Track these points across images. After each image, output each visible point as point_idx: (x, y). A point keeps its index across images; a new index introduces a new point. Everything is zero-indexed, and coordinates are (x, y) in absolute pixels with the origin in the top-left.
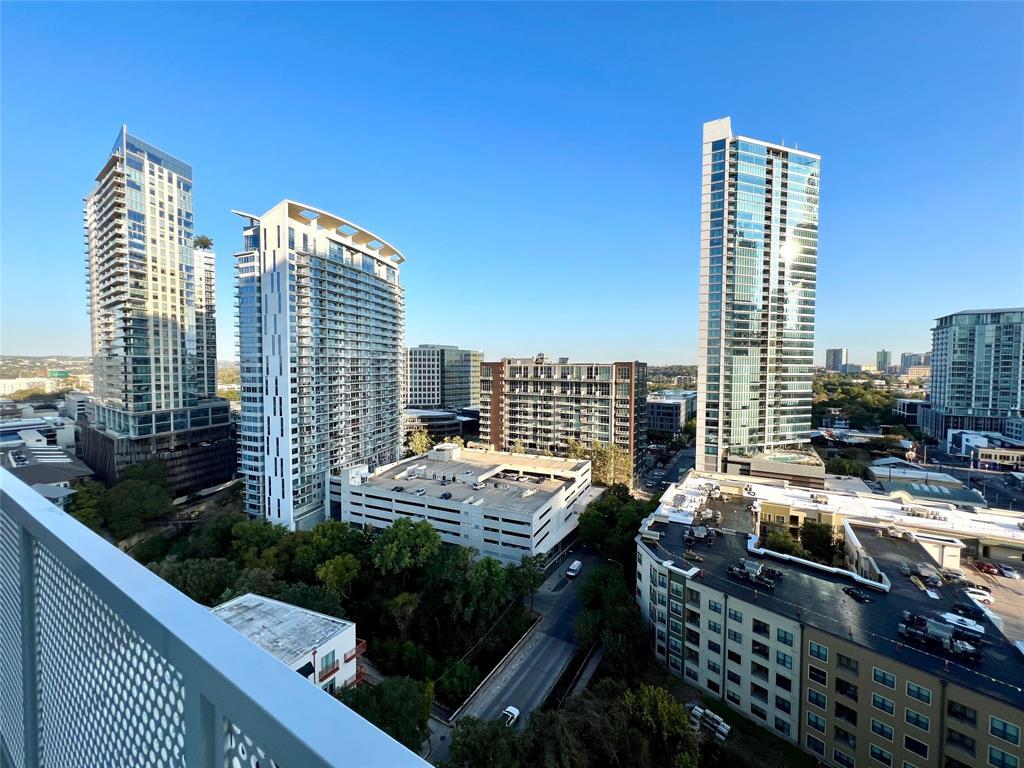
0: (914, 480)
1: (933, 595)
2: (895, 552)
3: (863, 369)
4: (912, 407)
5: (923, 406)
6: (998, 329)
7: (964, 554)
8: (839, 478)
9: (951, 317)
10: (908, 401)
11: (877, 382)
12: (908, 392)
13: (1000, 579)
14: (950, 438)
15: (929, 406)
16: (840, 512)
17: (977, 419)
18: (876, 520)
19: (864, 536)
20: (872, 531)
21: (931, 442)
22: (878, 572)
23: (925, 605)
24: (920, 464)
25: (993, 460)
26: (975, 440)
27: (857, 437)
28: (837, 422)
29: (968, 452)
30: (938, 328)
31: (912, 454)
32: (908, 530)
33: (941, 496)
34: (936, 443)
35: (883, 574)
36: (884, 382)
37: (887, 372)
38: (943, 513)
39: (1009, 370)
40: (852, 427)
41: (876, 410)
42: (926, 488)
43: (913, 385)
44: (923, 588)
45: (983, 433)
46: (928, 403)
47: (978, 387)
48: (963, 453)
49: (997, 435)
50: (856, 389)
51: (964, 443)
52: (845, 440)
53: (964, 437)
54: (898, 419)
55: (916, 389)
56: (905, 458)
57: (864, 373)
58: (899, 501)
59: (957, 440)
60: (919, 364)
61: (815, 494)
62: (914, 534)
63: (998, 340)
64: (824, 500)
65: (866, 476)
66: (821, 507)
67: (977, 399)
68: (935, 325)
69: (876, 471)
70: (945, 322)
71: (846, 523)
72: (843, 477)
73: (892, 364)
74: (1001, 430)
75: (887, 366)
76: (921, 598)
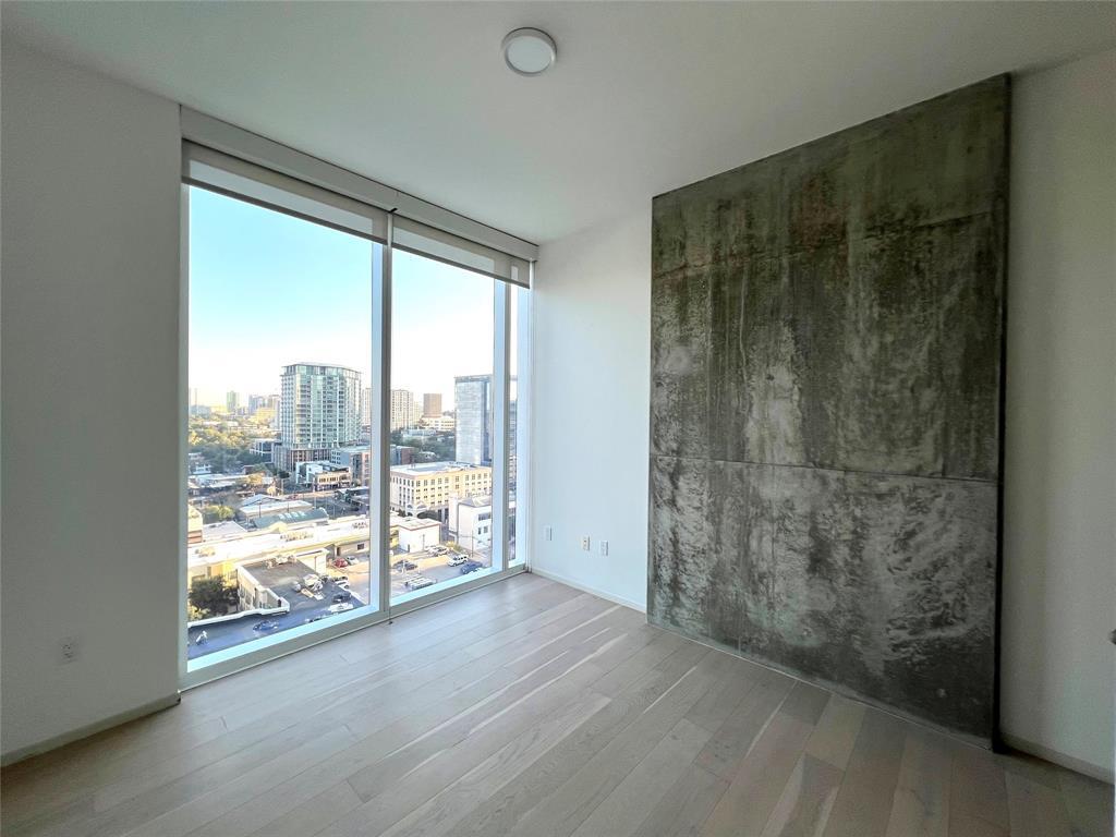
0: (279, 511)
1: (319, 597)
2: (283, 576)
3: (213, 410)
4: (267, 446)
5: (276, 444)
6: (324, 379)
7: (329, 557)
8: (214, 526)
9: (295, 366)
10: (263, 440)
11: (230, 424)
12: (259, 432)
13: (349, 568)
14: (298, 470)
15: (280, 444)
16: (230, 558)
17: (315, 451)
18: (263, 554)
19: (257, 572)
20: (262, 565)
21: (284, 475)
22: (278, 598)
23: (317, 607)
24: (280, 497)
25: (326, 483)
26: (314, 468)
27: (221, 481)
28: (197, 468)
29: (311, 479)
30: (285, 375)
31: (271, 489)
32: (291, 554)
33: (300, 519)
34: (288, 476)
35: (282, 599)
36: (236, 424)
37: (237, 414)
38: (310, 531)
39: (331, 411)
40: (214, 471)
41: (234, 452)
42: (289, 516)
43: (263, 427)
44: (311, 595)
45: (319, 462)
46: (279, 441)
47: (314, 425)
48: (307, 482)
49: (326, 462)
50: (212, 432)
51: (308, 472)
52: (212, 486)
53: (308, 467)
54: (256, 459)
55: (265, 429)
56: (266, 494)
57: (215, 414)
58: (277, 531)
59: (303, 472)
60: (264, 405)
61: (200, 549)
62: (294, 554)
63: (324, 388)
64: (212, 551)
65: (238, 517)
66: (210, 560)
67: (314, 435)
68: (283, 371)
69: (247, 511)
70: (291, 370)
71: (238, 566)
72: (217, 524)
73: (241, 406)
74: (328, 458)
75: (236, 407)
76: (314, 604)
